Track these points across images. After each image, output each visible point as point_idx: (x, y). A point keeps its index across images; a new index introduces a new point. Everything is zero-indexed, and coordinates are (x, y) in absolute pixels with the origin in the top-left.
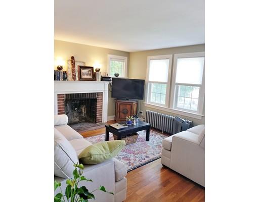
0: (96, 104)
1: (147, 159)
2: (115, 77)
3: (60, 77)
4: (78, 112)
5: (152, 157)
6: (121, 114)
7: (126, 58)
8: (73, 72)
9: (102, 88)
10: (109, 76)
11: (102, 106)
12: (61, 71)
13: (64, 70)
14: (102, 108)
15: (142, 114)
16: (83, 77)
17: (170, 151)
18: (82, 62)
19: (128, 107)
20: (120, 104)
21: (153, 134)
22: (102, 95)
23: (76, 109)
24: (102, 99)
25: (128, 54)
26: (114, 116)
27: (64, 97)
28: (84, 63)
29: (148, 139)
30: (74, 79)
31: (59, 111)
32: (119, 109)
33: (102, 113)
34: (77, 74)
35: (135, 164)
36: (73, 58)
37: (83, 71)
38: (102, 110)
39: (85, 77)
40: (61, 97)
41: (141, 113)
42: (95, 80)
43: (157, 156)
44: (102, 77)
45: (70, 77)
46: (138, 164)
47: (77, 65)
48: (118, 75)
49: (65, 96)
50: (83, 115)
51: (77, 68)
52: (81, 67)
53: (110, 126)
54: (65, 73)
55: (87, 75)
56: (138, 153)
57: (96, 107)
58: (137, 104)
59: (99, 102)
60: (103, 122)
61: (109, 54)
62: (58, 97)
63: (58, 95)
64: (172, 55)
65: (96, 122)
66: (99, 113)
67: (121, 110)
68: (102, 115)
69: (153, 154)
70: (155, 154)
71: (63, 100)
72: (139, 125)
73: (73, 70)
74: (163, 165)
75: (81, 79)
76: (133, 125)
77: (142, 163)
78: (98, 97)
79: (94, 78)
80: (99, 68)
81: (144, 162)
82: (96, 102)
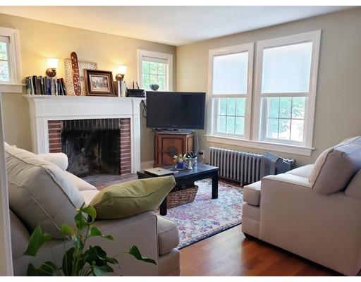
0: (120, 140)
1: (215, 227)
2: (151, 90)
3: (53, 90)
4: (87, 156)
5: (224, 223)
6: (165, 155)
7: (170, 57)
8: (74, 81)
9: (129, 111)
10: (140, 89)
11: (130, 143)
12: (54, 78)
13: (58, 76)
14: (130, 147)
15: (203, 156)
16: (93, 89)
17: (258, 206)
18: (92, 63)
19: (178, 143)
20: (162, 138)
21: (225, 188)
22: (129, 123)
23: (83, 150)
24: (130, 131)
25: (173, 50)
26: (153, 162)
27: (59, 126)
28: (96, 65)
29: (215, 195)
30: (77, 93)
31: (51, 147)
32: (160, 147)
33: (130, 155)
34: (82, 84)
35: (193, 236)
36: (74, 55)
37: (94, 79)
38: (130, 151)
39: (98, 89)
40: (55, 127)
41: (201, 154)
42: (116, 95)
43: (233, 221)
44: (128, 90)
45: (70, 89)
46: (200, 234)
47: (82, 67)
48: (157, 87)
49: (61, 124)
50: (96, 161)
51: (81, 74)
52: (89, 72)
53: (146, 172)
54: (61, 82)
55: (101, 85)
56: (199, 218)
57: (120, 144)
58: (193, 137)
59: (124, 136)
60: (132, 172)
61: (139, 49)
62: (49, 127)
63: (49, 122)
64: (252, 44)
65: (120, 173)
66: (124, 156)
67: (165, 150)
68: (130, 159)
69: (226, 219)
70: (230, 218)
71: (59, 131)
72: (198, 170)
73: (74, 76)
74: (245, 234)
75: (89, 92)
76: (187, 170)
77: (207, 233)
78: (122, 127)
79: (114, 92)
80: (122, 73)
81: (209, 231)
82: (120, 136)
